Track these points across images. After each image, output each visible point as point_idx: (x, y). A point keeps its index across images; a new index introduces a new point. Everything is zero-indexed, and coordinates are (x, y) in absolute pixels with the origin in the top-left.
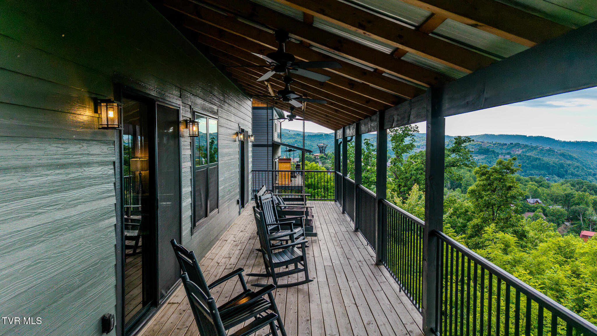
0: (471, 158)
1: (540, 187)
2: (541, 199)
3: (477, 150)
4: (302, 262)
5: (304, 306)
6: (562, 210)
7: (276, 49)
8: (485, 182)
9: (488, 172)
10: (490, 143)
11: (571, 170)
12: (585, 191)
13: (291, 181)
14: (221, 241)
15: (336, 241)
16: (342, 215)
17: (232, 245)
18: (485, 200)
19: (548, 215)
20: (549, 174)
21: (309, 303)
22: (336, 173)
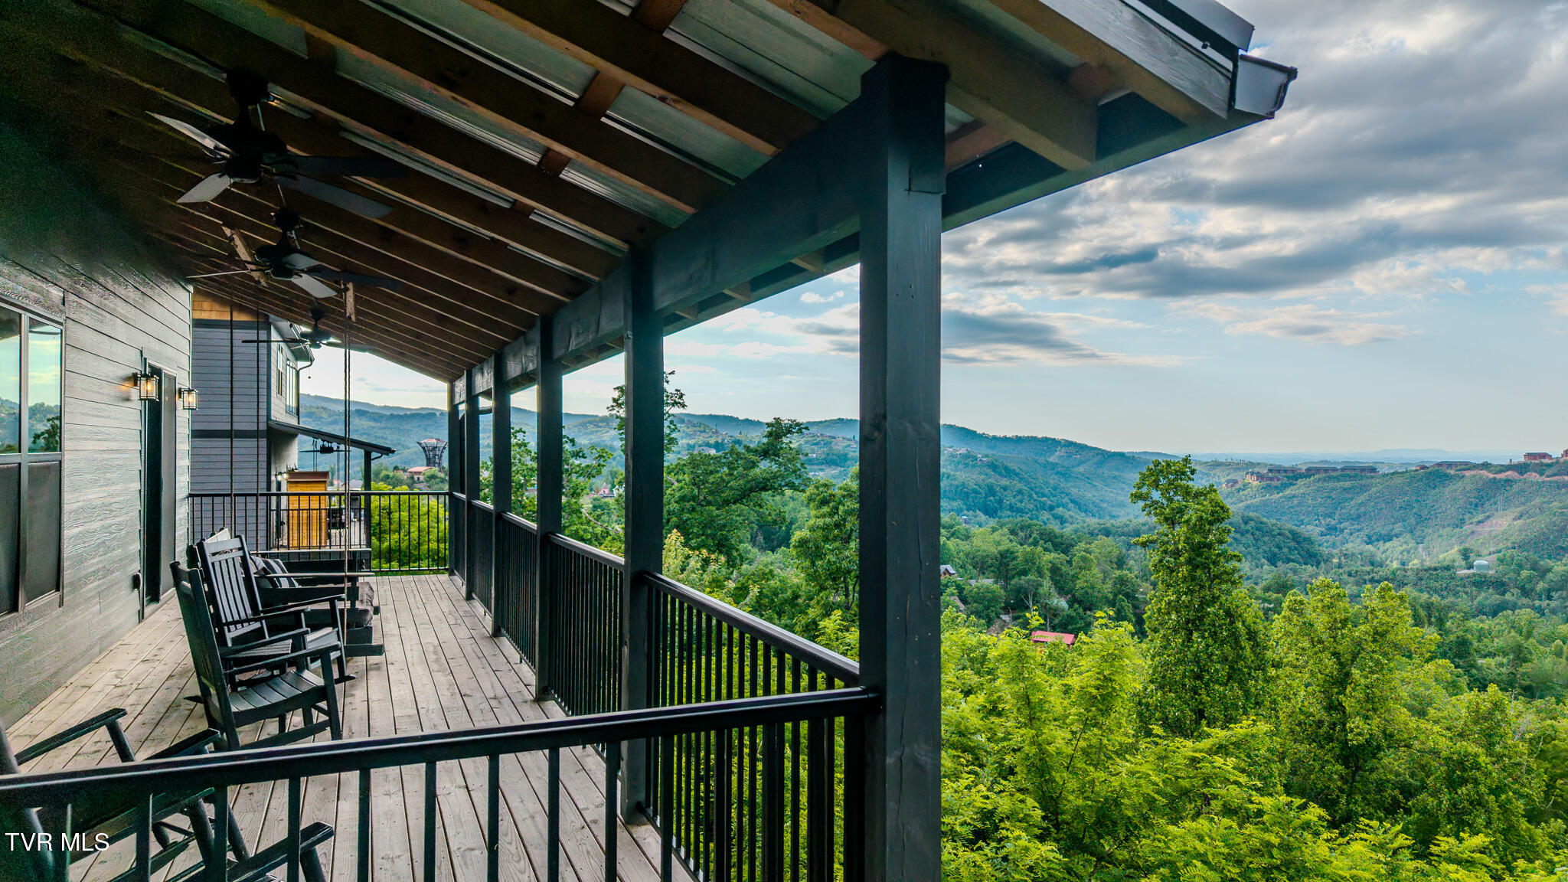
0: (802, 470)
1: (952, 539)
2: (954, 565)
3: (823, 456)
4: (323, 705)
5: (320, 810)
6: (995, 587)
7: (232, 122)
8: (828, 520)
9: (834, 496)
10: (849, 440)
11: (1009, 500)
12: (1035, 544)
13: (329, 536)
14: (67, 691)
15: (437, 661)
16: (465, 603)
17: (109, 697)
18: (829, 561)
19: (969, 599)
20: (968, 510)
21: (338, 800)
22: (450, 495)
